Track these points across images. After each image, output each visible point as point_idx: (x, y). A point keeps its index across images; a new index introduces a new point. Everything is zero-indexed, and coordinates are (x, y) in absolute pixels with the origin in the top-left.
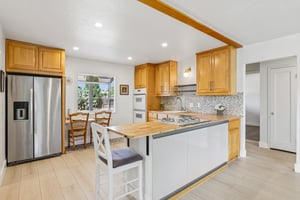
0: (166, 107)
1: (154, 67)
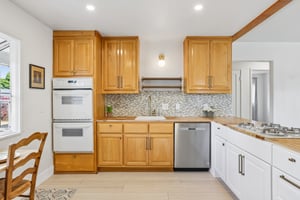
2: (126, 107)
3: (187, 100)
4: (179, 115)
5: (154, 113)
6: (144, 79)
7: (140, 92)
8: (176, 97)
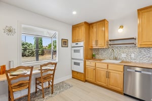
0: (97, 57)
1: (89, 25)
2: (102, 54)
3: (140, 52)
4: (134, 61)
5: (116, 59)
6: (110, 41)
7: (109, 47)
8: (131, 50)
